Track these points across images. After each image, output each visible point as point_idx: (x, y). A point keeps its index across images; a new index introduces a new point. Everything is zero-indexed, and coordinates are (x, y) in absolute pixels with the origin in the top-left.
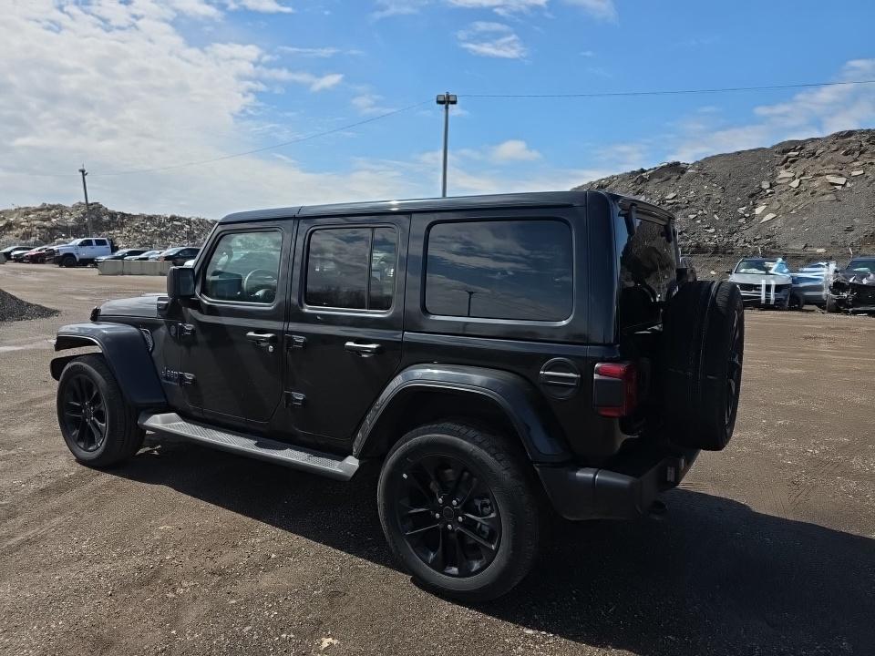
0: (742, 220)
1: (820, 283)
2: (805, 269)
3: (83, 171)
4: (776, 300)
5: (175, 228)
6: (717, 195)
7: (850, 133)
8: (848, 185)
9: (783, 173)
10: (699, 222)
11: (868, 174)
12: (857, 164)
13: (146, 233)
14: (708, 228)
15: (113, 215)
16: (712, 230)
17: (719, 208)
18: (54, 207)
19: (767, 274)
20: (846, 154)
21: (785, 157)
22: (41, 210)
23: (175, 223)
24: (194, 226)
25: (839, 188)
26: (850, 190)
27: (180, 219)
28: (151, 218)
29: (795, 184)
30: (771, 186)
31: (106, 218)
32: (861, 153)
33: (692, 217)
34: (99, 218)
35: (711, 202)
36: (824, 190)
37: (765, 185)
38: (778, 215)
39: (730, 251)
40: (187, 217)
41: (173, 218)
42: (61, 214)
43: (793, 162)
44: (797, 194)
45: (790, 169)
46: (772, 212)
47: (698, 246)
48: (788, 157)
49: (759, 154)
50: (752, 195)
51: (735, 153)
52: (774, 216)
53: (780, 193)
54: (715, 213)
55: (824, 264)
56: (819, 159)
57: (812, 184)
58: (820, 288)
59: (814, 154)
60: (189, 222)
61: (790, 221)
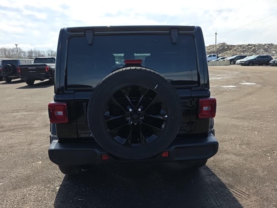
3: (216, 33)
5: (249, 48)
13: (238, 51)
15: (228, 46)
18: (212, 45)
22: (209, 47)
23: (249, 46)
24: (256, 47)
27: (251, 45)
28: (241, 46)
31: (226, 47)
34: (224, 47)
40: (254, 44)
41: (249, 45)
42: (213, 47)
60: (254, 46)
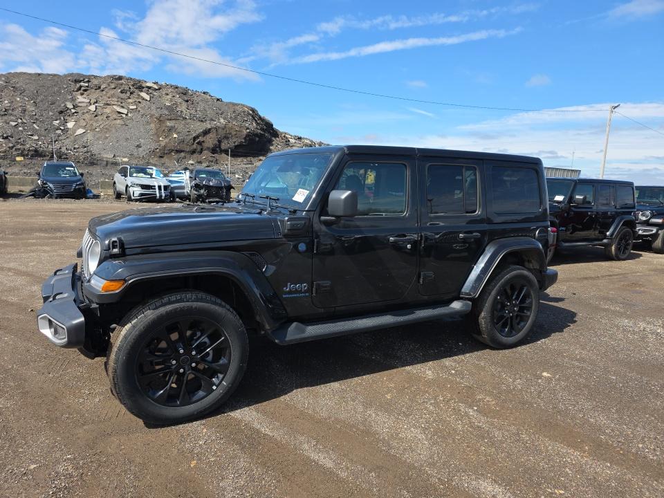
0: (59, 132)
1: (183, 184)
2: (173, 175)
4: (166, 196)
6: (30, 108)
7: (120, 78)
8: (129, 115)
9: (80, 99)
10: (20, 129)
11: (139, 109)
12: (130, 101)
14: (32, 135)
16: (36, 137)
17: (36, 119)
19: (152, 177)
20: (122, 92)
21: (78, 85)
25: (124, 116)
26: (131, 119)
29: (92, 108)
30: (75, 107)
32: (131, 93)
33: (14, 124)
35: (27, 112)
36: (115, 116)
37: (70, 106)
38: (87, 130)
39: (65, 156)
43: (85, 90)
44: (96, 116)
45: (84, 96)
46: (81, 127)
47: (36, 151)
48: (81, 87)
49: (56, 78)
50: (61, 112)
51: (36, 74)
52: (84, 131)
53: (83, 114)
54: (34, 123)
55: (183, 172)
56: (104, 92)
57: (105, 110)
58: (183, 188)
59: (100, 88)
61: (97, 136)
